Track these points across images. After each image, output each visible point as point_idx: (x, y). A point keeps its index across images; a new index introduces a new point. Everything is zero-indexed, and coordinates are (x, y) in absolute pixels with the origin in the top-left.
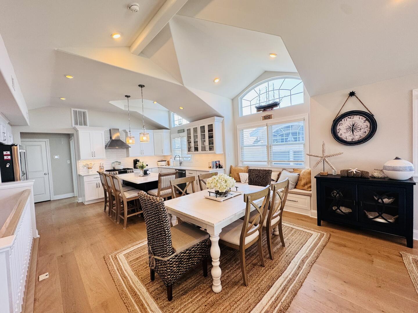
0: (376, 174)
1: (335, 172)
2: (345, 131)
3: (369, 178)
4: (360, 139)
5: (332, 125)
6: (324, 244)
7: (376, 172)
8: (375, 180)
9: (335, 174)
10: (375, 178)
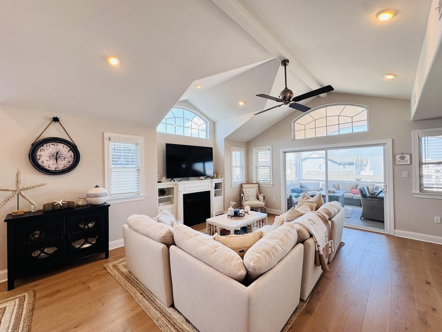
0: (80, 203)
1: (35, 207)
2: (48, 158)
3: (75, 208)
4: (65, 168)
5: (31, 149)
6: (31, 307)
7: (80, 201)
8: (80, 208)
9: (35, 211)
10: (79, 206)
